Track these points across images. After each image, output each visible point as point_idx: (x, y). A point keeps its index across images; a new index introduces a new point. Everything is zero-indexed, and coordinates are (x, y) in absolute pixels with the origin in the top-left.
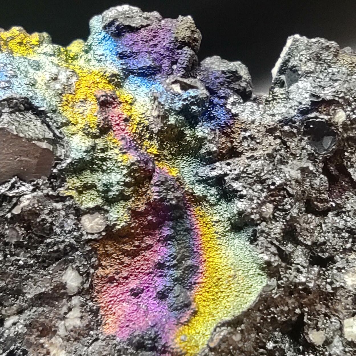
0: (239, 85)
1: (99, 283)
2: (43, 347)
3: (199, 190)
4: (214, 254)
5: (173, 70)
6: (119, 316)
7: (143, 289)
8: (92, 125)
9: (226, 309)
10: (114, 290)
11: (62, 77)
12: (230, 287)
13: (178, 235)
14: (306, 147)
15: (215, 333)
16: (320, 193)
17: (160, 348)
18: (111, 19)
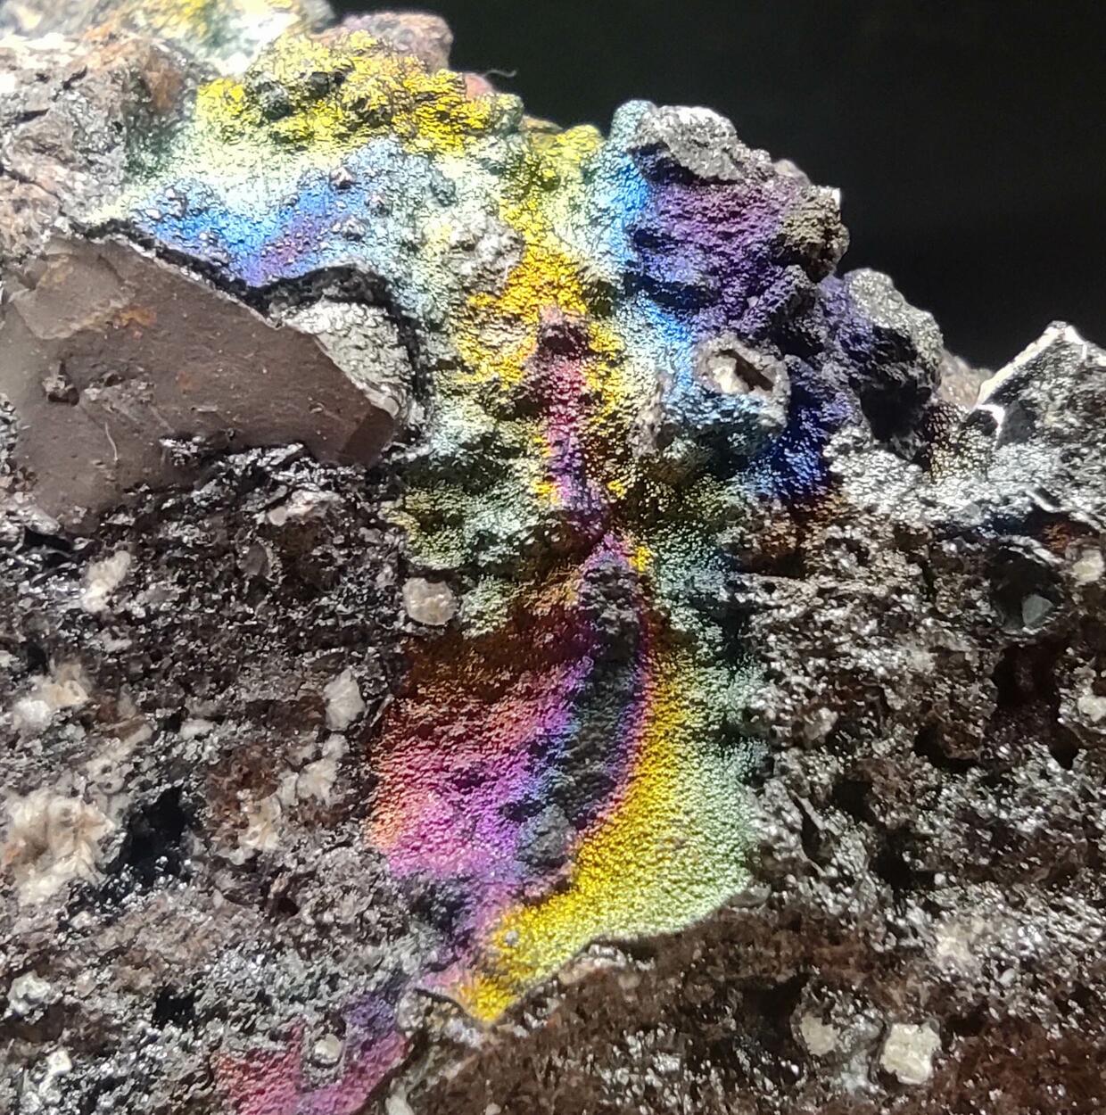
0: (904, 371)
1: (396, 727)
2: (238, 808)
3: (683, 618)
4: (659, 771)
5: (746, 305)
6: (409, 817)
7: (483, 779)
8: (505, 387)
9: (632, 910)
10: (422, 756)
11: (487, 246)
12: (661, 864)
13: (598, 696)
14: (978, 604)
15: (584, 954)
16: (968, 721)
17: (457, 931)
18: (654, 141)
